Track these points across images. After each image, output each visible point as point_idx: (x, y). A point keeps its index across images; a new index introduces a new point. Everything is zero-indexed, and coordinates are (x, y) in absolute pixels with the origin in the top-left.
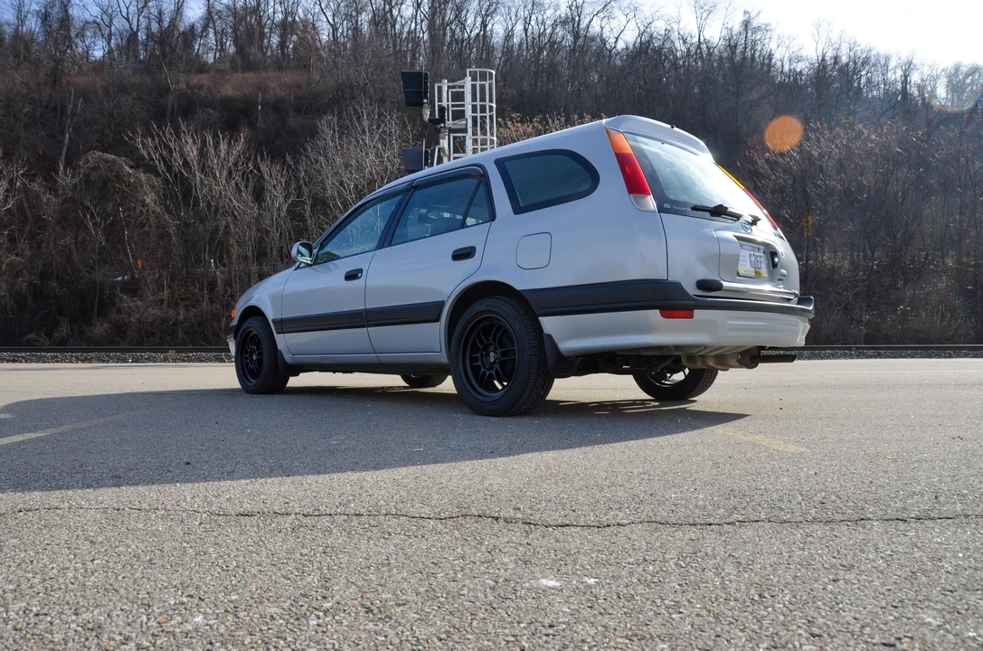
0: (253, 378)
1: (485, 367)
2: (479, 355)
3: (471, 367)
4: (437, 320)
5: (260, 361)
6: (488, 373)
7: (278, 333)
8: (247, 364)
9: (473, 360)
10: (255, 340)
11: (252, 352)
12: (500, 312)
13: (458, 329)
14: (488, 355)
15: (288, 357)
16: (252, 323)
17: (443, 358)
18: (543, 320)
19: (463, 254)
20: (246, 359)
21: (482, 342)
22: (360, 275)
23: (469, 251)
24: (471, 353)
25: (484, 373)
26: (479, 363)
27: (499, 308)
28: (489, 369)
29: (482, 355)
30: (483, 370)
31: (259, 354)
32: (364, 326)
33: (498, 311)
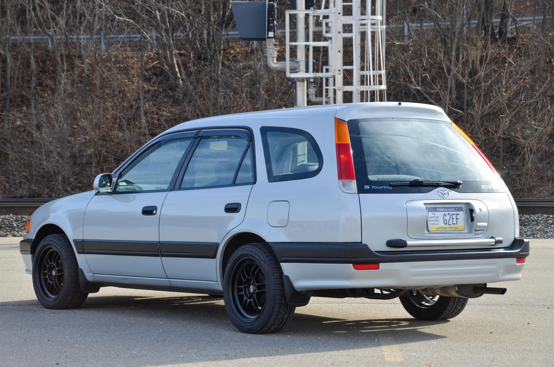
0: (52, 293)
1: (247, 297)
2: (242, 286)
3: (238, 295)
4: (214, 257)
5: (60, 278)
6: (248, 300)
7: (79, 253)
8: (46, 280)
9: (240, 290)
10: (54, 256)
11: (51, 269)
12: (256, 257)
13: (229, 265)
14: (249, 287)
15: (89, 276)
16: (51, 240)
17: (218, 286)
18: (284, 266)
19: (232, 208)
20: (45, 274)
21: (245, 278)
22: (154, 212)
23: (236, 206)
24: (238, 286)
25: (246, 300)
26: (243, 293)
27: (255, 254)
28: (249, 298)
29: (245, 288)
30: (245, 298)
31: (59, 271)
32: (158, 256)
33: (254, 255)
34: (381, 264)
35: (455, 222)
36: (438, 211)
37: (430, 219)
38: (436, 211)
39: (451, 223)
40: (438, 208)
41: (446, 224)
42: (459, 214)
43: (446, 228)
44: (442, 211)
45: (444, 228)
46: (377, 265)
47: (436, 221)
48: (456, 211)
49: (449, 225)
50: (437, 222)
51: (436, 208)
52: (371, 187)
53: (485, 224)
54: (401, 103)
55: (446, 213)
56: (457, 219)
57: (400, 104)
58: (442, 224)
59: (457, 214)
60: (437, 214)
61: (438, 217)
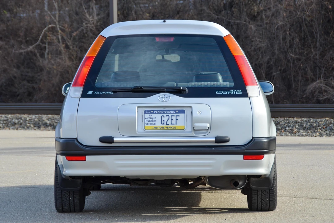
34: (87, 157)
35: (174, 122)
36: (156, 113)
37: (146, 120)
38: (153, 113)
39: (169, 122)
40: (156, 110)
41: (164, 124)
42: (179, 116)
43: (164, 127)
44: (160, 113)
45: (160, 128)
46: (84, 157)
47: (153, 121)
48: (176, 113)
49: (166, 124)
50: (154, 123)
51: (153, 111)
52: (93, 93)
53: (208, 125)
54: (166, 20)
55: (165, 115)
56: (176, 120)
57: (164, 21)
58: (158, 124)
59: (176, 116)
60: (154, 115)
61: (155, 118)
